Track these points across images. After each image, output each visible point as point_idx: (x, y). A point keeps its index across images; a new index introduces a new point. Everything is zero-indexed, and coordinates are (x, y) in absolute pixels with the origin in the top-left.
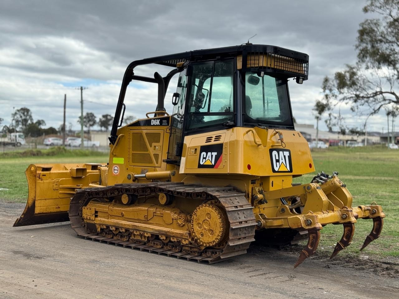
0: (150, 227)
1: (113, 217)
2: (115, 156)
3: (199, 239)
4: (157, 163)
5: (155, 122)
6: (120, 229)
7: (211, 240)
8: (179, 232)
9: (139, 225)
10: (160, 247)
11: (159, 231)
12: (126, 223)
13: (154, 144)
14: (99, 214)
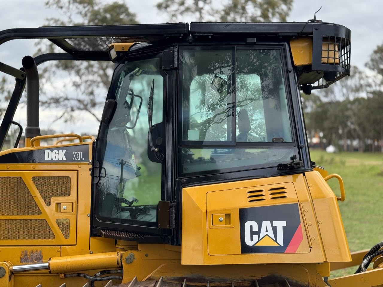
4: (67, 237)
5: (54, 155)
13: (55, 200)
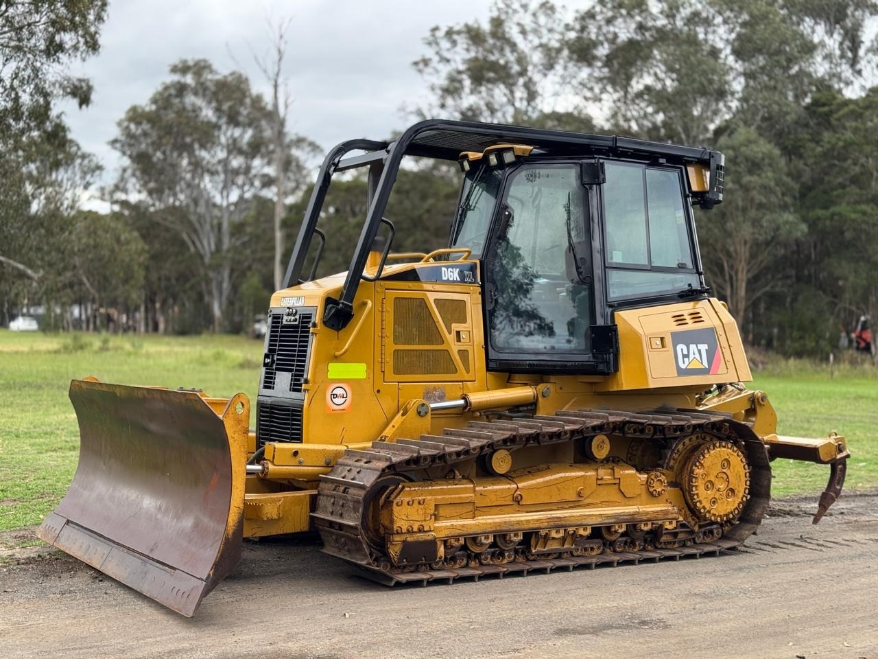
0: (595, 513)
1: (484, 510)
2: (336, 359)
3: (709, 512)
4: (468, 372)
5: (449, 274)
6: (512, 535)
7: (730, 508)
8: (659, 509)
9: (566, 515)
10: (599, 552)
11: (615, 516)
12: (530, 518)
13: (456, 327)
14: (442, 511)
